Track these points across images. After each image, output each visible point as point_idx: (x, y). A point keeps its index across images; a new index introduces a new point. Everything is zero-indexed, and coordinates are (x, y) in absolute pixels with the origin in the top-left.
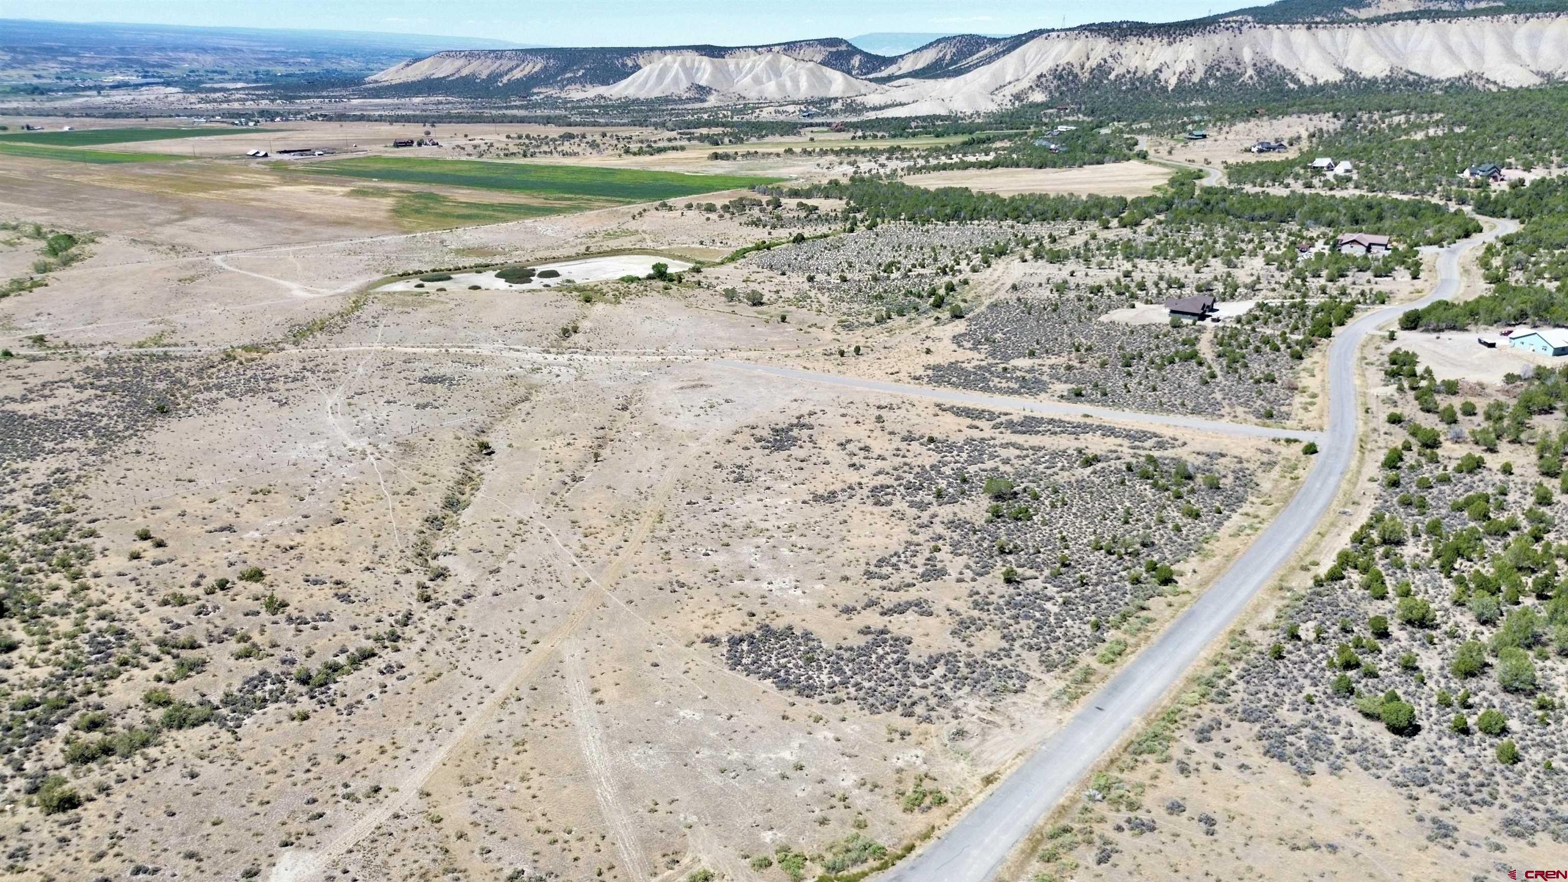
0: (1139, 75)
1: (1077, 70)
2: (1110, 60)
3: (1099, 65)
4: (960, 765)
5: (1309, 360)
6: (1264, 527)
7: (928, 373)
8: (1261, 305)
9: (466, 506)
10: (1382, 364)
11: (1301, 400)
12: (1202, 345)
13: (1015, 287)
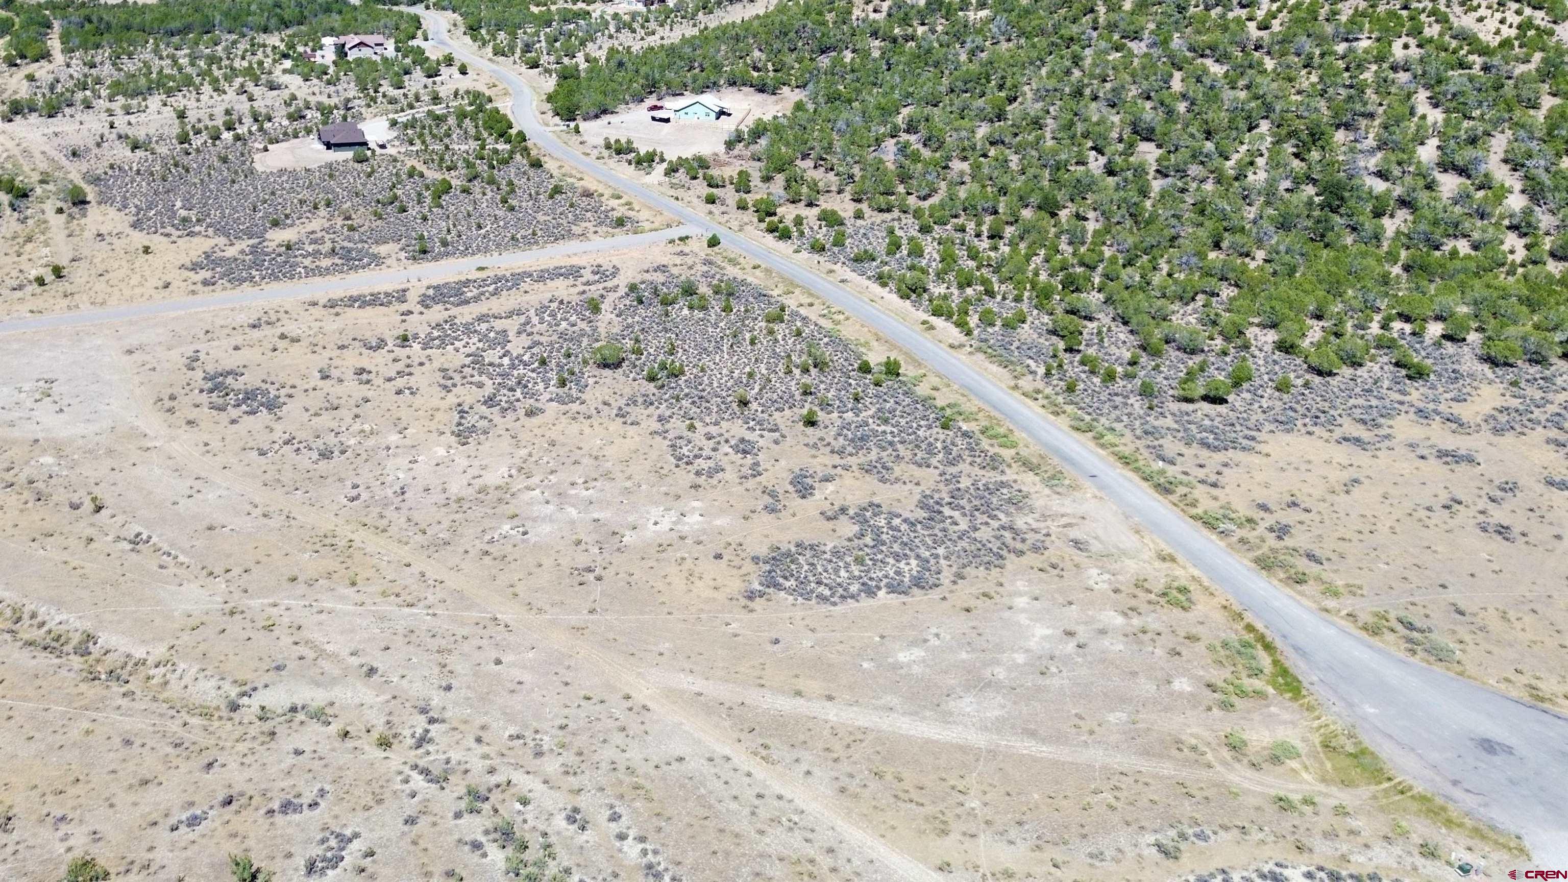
4: (1128, 562)
5: (550, 165)
6: (839, 309)
7: (205, 274)
8: (394, 123)
9: (90, 638)
10: (610, 157)
11: (614, 203)
12: (433, 175)
13: (74, 154)
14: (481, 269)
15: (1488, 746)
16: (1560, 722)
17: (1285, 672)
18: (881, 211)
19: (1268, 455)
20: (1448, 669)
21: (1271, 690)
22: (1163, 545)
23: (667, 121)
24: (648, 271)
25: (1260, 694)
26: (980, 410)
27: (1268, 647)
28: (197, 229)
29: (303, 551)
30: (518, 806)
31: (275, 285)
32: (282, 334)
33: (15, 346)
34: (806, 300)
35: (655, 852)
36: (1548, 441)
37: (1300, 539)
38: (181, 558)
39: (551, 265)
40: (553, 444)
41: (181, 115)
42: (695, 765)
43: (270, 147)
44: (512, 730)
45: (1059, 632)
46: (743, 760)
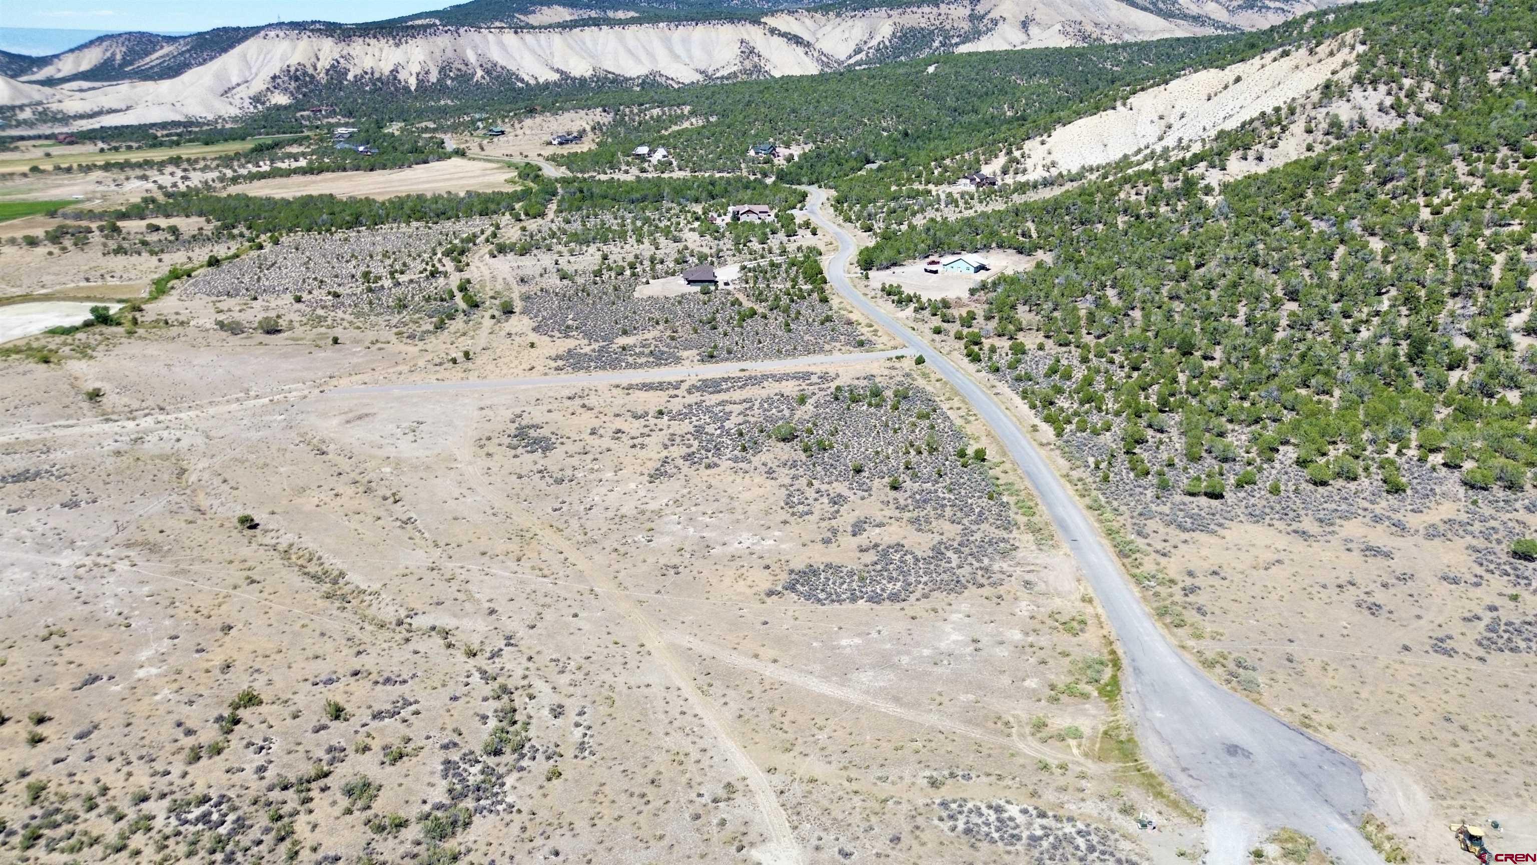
0: (377, 75)
1: (310, 71)
2: (342, 61)
3: (333, 66)
4: (1056, 600)
5: (835, 302)
6: (977, 412)
7: (560, 363)
8: (743, 268)
9: (342, 574)
10: (882, 297)
11: (865, 330)
12: (747, 304)
13: (522, 280)
14: (743, 370)
15: (1233, 750)
16: (1309, 743)
17: (1116, 684)
18: (1060, 345)
19: (1225, 538)
20: (1247, 696)
21: (1095, 694)
22: (1091, 591)
23: (936, 272)
24: (858, 378)
25: (1085, 696)
26: (1026, 488)
27: (1117, 666)
28: (574, 333)
29: (502, 537)
30: (527, 700)
31: (601, 373)
32: (584, 404)
33: (415, 400)
34: (957, 405)
35: (591, 736)
36: (1468, 547)
37: (1201, 598)
38: (426, 535)
40: (710, 487)
41: (605, 257)
42: (655, 690)
43: (651, 281)
44: (555, 656)
45: (968, 639)
46: (689, 690)
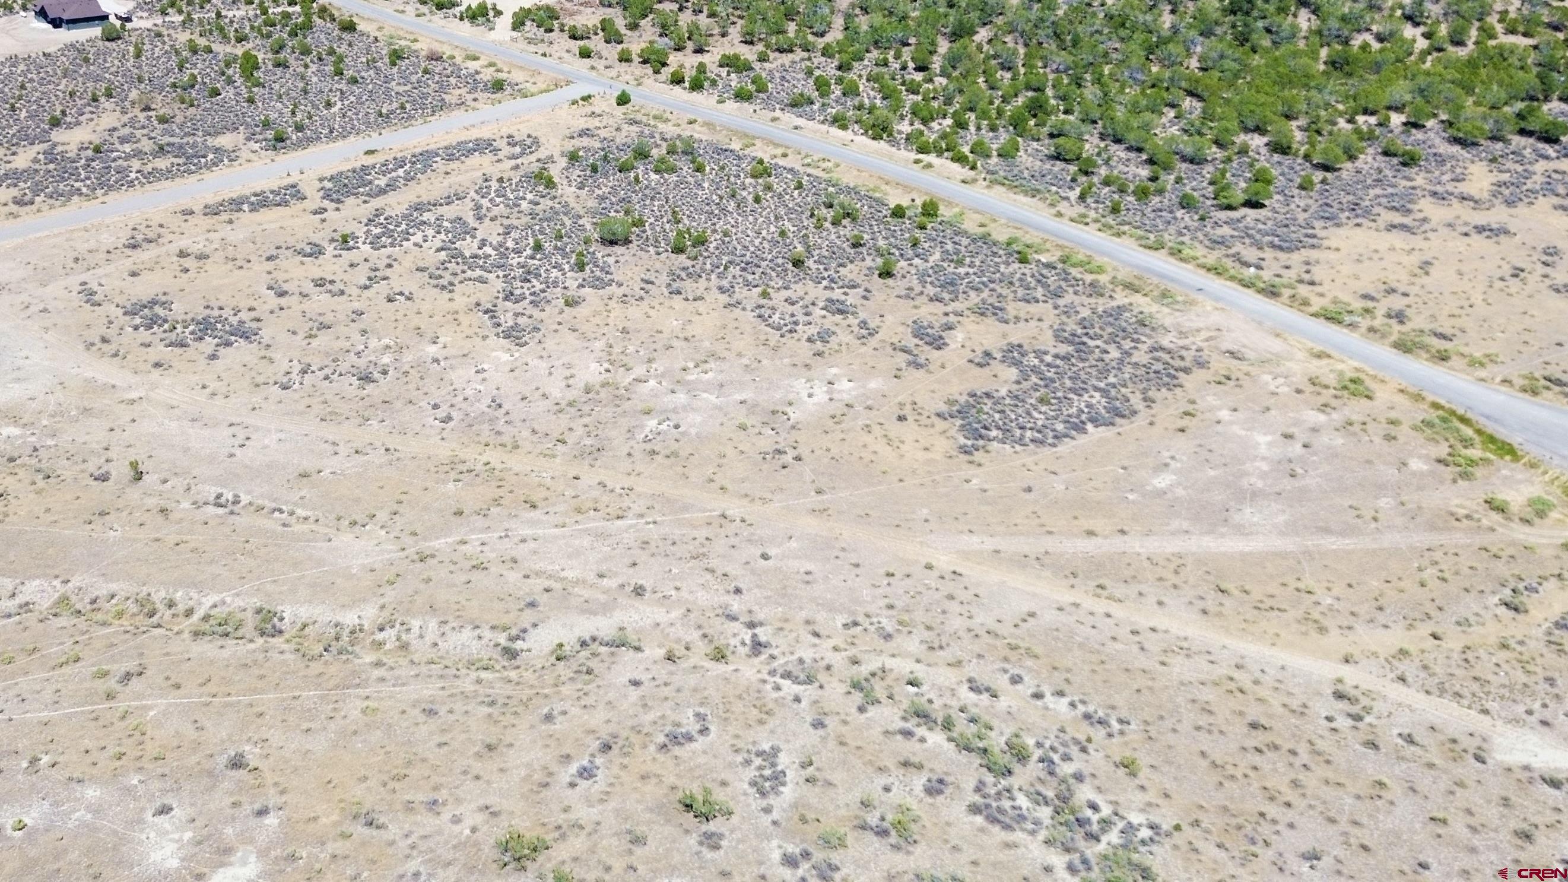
4: (1289, 364)
5: (365, 27)
6: (822, 156)
7: (9, 191)
9: (268, 614)
10: (432, 12)
12: (223, 49)
14: (369, 152)
17: (1492, 439)
18: (782, 51)
19: (1338, 250)
21: (1492, 457)
22: (1310, 344)
24: (572, 138)
25: (1485, 461)
26: (1045, 240)
27: (1463, 420)
29: (445, 482)
30: (912, 689)
31: (117, 196)
32: (181, 252)
34: (779, 151)
35: (1083, 702)
36: (1555, 208)
37: (1418, 321)
38: (300, 512)
39: (453, 139)
40: (625, 331)
42: (1049, 617)
44: (841, 620)
45: (1278, 437)
46: (1091, 603)
